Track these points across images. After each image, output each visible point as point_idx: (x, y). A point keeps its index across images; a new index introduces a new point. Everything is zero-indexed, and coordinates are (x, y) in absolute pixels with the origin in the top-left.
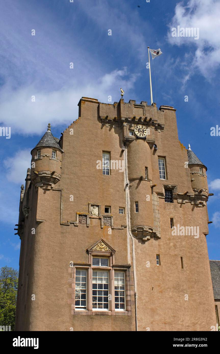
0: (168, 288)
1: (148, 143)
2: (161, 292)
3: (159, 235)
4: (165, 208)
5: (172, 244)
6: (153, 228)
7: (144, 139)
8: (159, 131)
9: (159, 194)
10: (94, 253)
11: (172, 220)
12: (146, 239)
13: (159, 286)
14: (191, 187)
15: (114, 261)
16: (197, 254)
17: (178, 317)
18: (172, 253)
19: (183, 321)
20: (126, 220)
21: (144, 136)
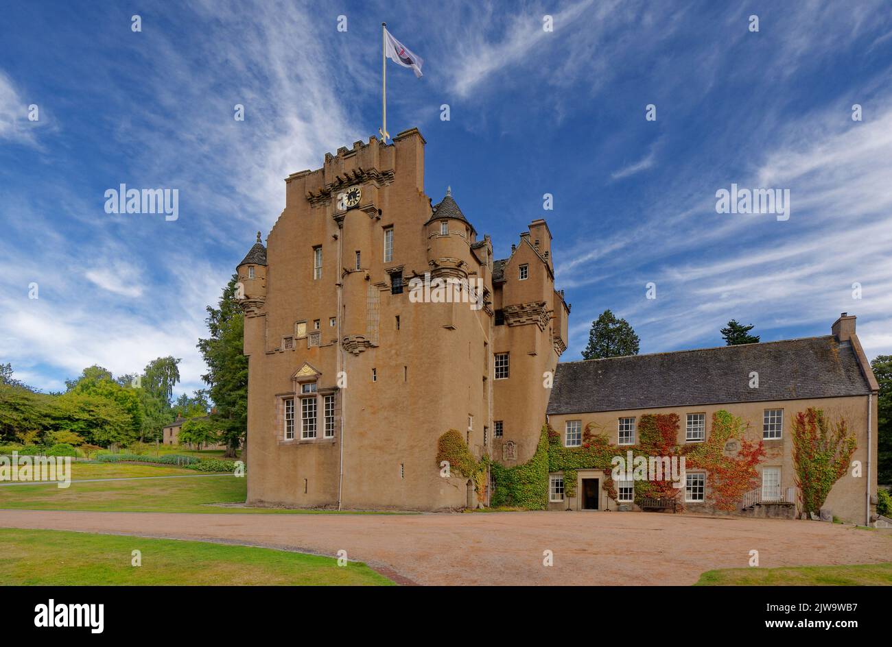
0: (383, 407)
1: (366, 211)
2: (374, 413)
3: (374, 343)
4: (388, 304)
5: (393, 352)
6: (364, 335)
7: (357, 207)
8: (387, 183)
9: (381, 285)
10: (298, 380)
11: (398, 318)
12: (356, 351)
13: (371, 406)
14: (426, 260)
15: (319, 385)
16: (429, 358)
17: (392, 440)
18: (393, 363)
19: (397, 445)
20: (336, 332)
21: (356, 203)
